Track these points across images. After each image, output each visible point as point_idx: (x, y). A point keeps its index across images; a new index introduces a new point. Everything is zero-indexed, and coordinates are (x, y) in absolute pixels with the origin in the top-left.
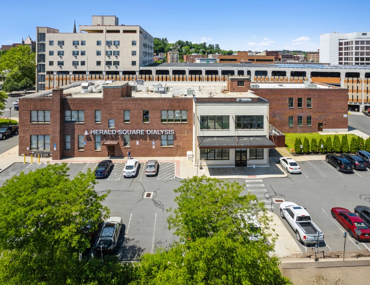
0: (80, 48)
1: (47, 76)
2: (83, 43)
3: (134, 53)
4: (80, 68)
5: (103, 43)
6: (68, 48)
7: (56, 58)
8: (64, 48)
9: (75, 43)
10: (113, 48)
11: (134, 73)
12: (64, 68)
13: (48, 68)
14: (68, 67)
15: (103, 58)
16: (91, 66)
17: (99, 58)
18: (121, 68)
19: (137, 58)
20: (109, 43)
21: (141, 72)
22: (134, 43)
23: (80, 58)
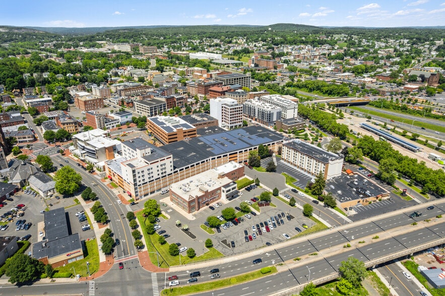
0: (151, 171)
1: (138, 187)
2: (151, 169)
3: (171, 166)
4: (152, 179)
5: (159, 166)
6: (146, 173)
7: (141, 178)
8: (144, 173)
9: (149, 170)
10: (163, 167)
11: (172, 174)
12: (145, 182)
13: (138, 184)
14: (147, 180)
15: (160, 172)
16: (156, 176)
17: (158, 173)
18: (167, 174)
19: (172, 168)
20: (161, 165)
21: (174, 172)
22: (171, 162)
23: (151, 175)
